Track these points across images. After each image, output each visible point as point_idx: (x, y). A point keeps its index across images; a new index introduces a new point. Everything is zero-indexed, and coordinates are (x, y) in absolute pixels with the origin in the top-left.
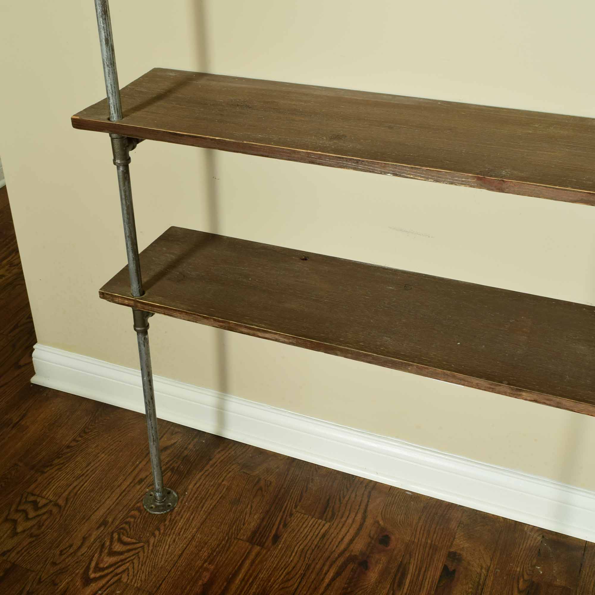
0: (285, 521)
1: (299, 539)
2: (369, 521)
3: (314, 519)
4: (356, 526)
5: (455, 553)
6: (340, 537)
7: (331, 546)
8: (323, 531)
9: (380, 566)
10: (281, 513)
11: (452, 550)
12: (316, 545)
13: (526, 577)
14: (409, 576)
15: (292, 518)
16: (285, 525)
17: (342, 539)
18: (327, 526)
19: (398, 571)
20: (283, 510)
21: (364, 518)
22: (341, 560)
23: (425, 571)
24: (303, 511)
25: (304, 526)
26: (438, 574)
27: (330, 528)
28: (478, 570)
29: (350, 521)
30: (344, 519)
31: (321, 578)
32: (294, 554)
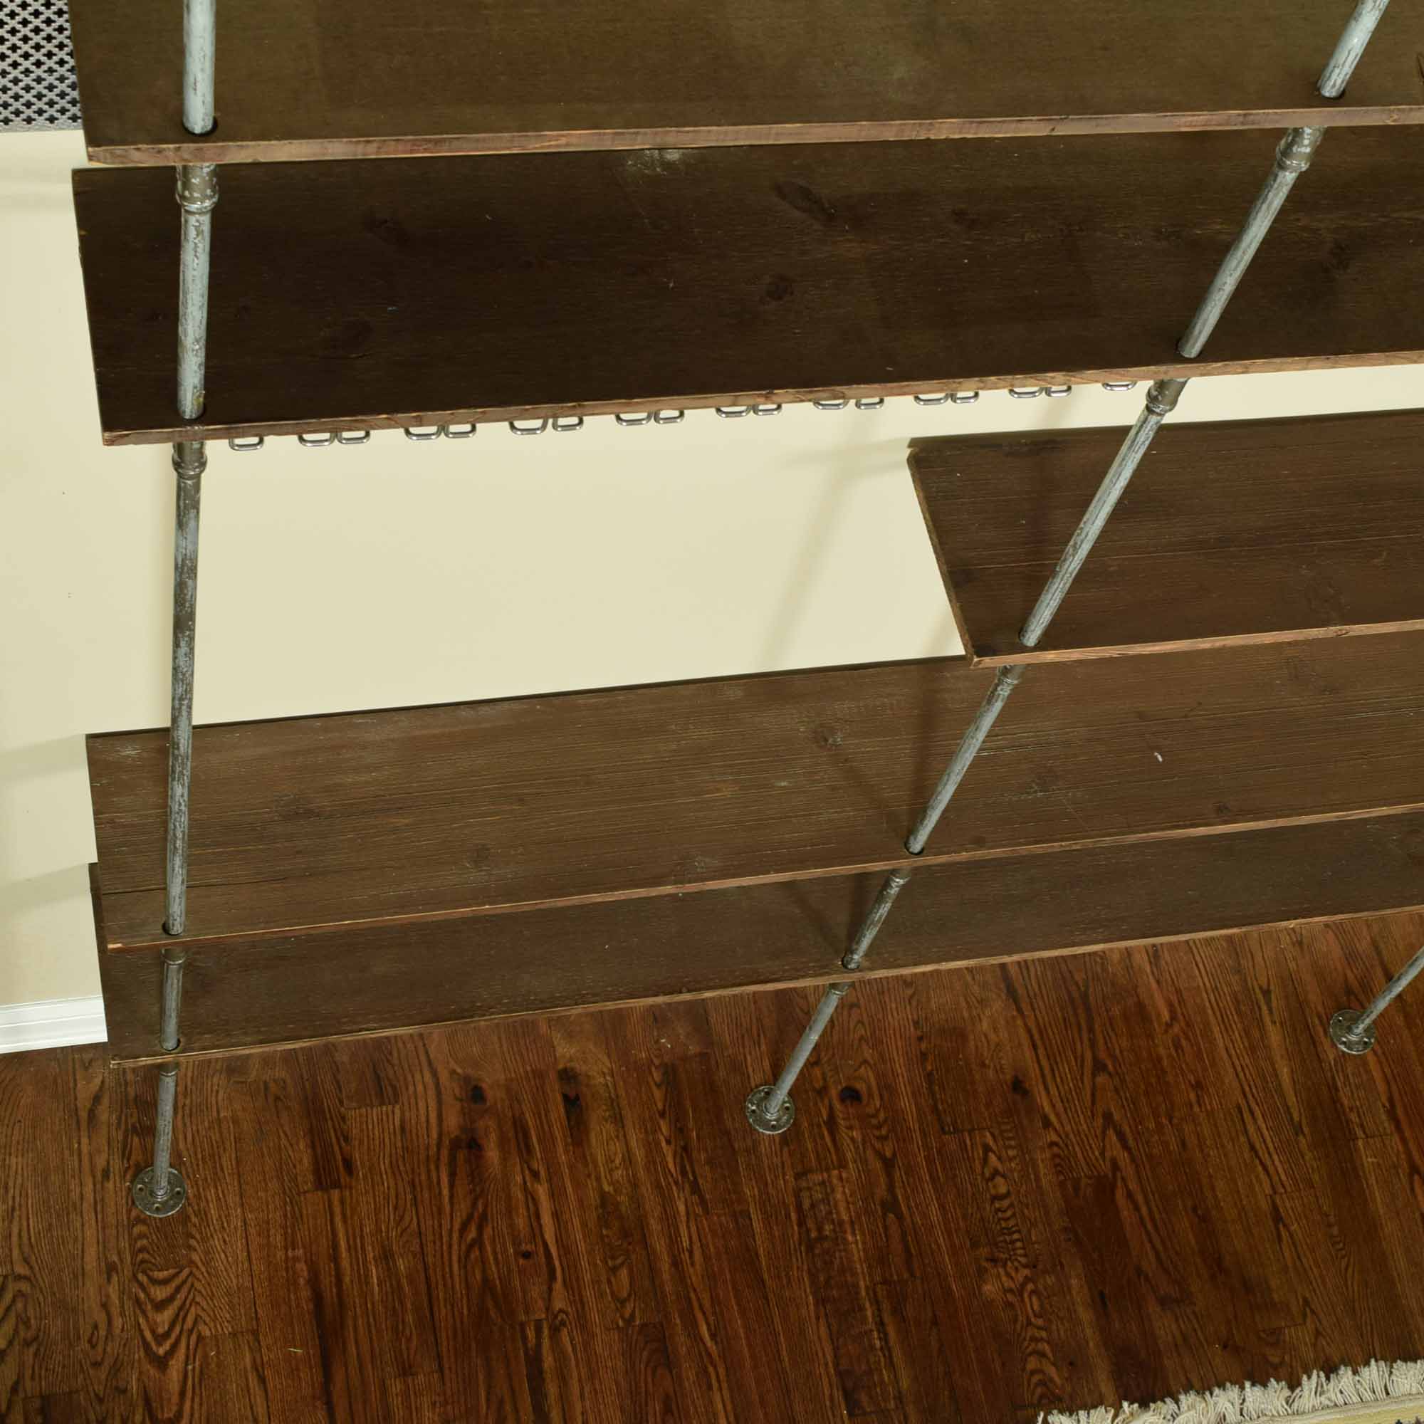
0: (342, 1133)
1: (377, 1151)
2: (444, 1076)
3: (375, 1110)
4: (432, 1093)
5: (565, 1070)
6: (423, 1119)
7: (421, 1140)
8: (397, 1123)
9: (493, 1137)
10: (330, 1122)
11: (561, 1066)
12: (403, 1147)
13: (657, 1062)
14: (533, 1132)
15: (349, 1123)
16: (346, 1139)
17: (428, 1121)
18: (397, 1111)
19: (516, 1133)
20: (328, 1116)
21: (435, 1074)
22: (445, 1153)
23: (546, 1115)
24: (354, 1105)
25: (370, 1127)
26: (562, 1110)
27: (403, 1113)
28: (602, 1080)
29: (420, 1088)
30: (411, 1089)
31: (437, 1192)
32: (384, 1177)
